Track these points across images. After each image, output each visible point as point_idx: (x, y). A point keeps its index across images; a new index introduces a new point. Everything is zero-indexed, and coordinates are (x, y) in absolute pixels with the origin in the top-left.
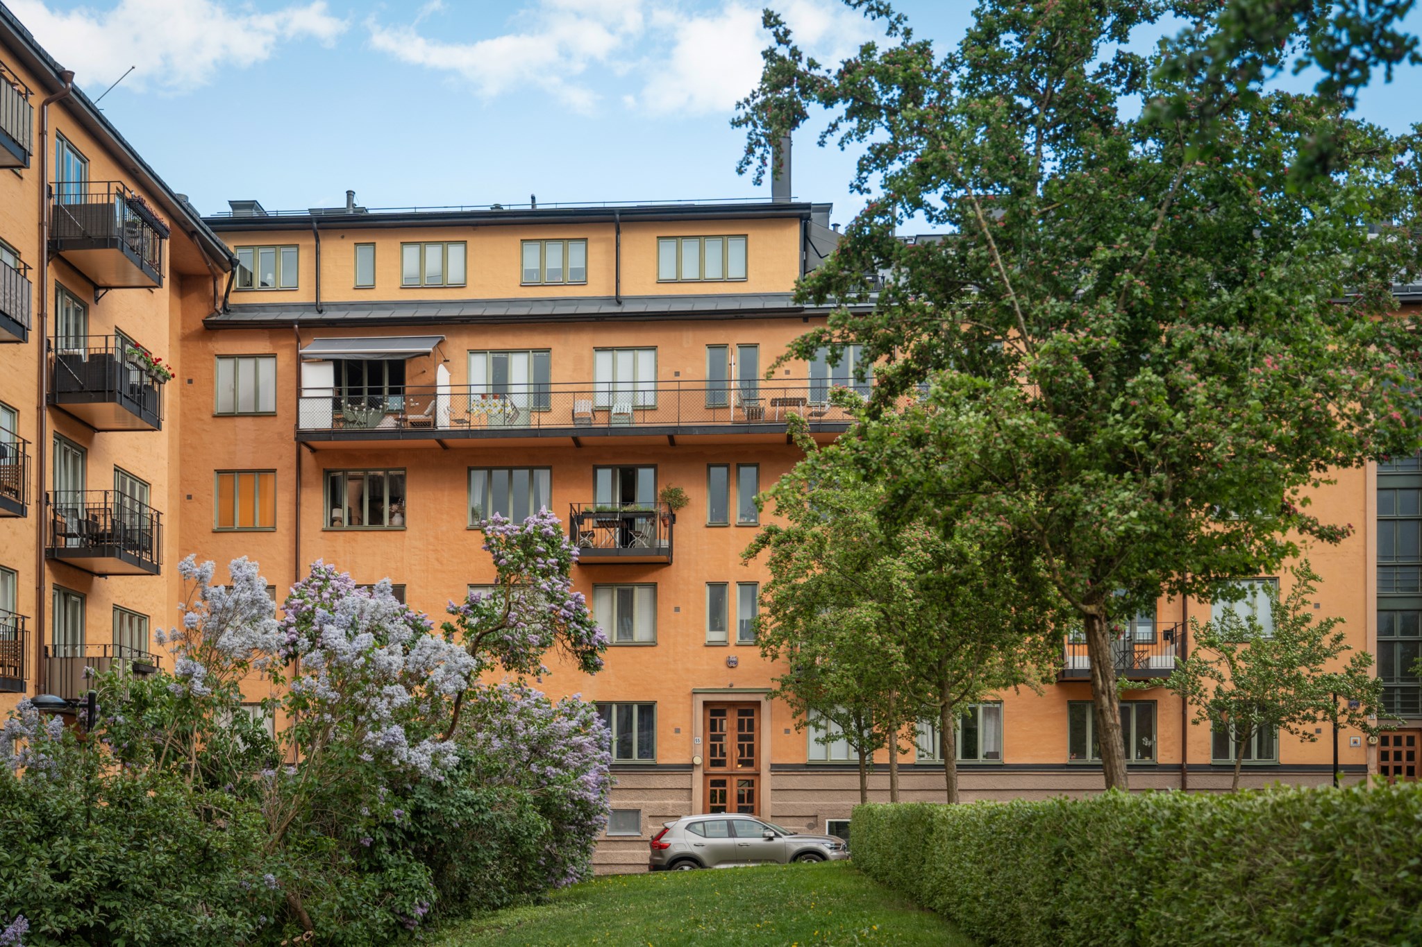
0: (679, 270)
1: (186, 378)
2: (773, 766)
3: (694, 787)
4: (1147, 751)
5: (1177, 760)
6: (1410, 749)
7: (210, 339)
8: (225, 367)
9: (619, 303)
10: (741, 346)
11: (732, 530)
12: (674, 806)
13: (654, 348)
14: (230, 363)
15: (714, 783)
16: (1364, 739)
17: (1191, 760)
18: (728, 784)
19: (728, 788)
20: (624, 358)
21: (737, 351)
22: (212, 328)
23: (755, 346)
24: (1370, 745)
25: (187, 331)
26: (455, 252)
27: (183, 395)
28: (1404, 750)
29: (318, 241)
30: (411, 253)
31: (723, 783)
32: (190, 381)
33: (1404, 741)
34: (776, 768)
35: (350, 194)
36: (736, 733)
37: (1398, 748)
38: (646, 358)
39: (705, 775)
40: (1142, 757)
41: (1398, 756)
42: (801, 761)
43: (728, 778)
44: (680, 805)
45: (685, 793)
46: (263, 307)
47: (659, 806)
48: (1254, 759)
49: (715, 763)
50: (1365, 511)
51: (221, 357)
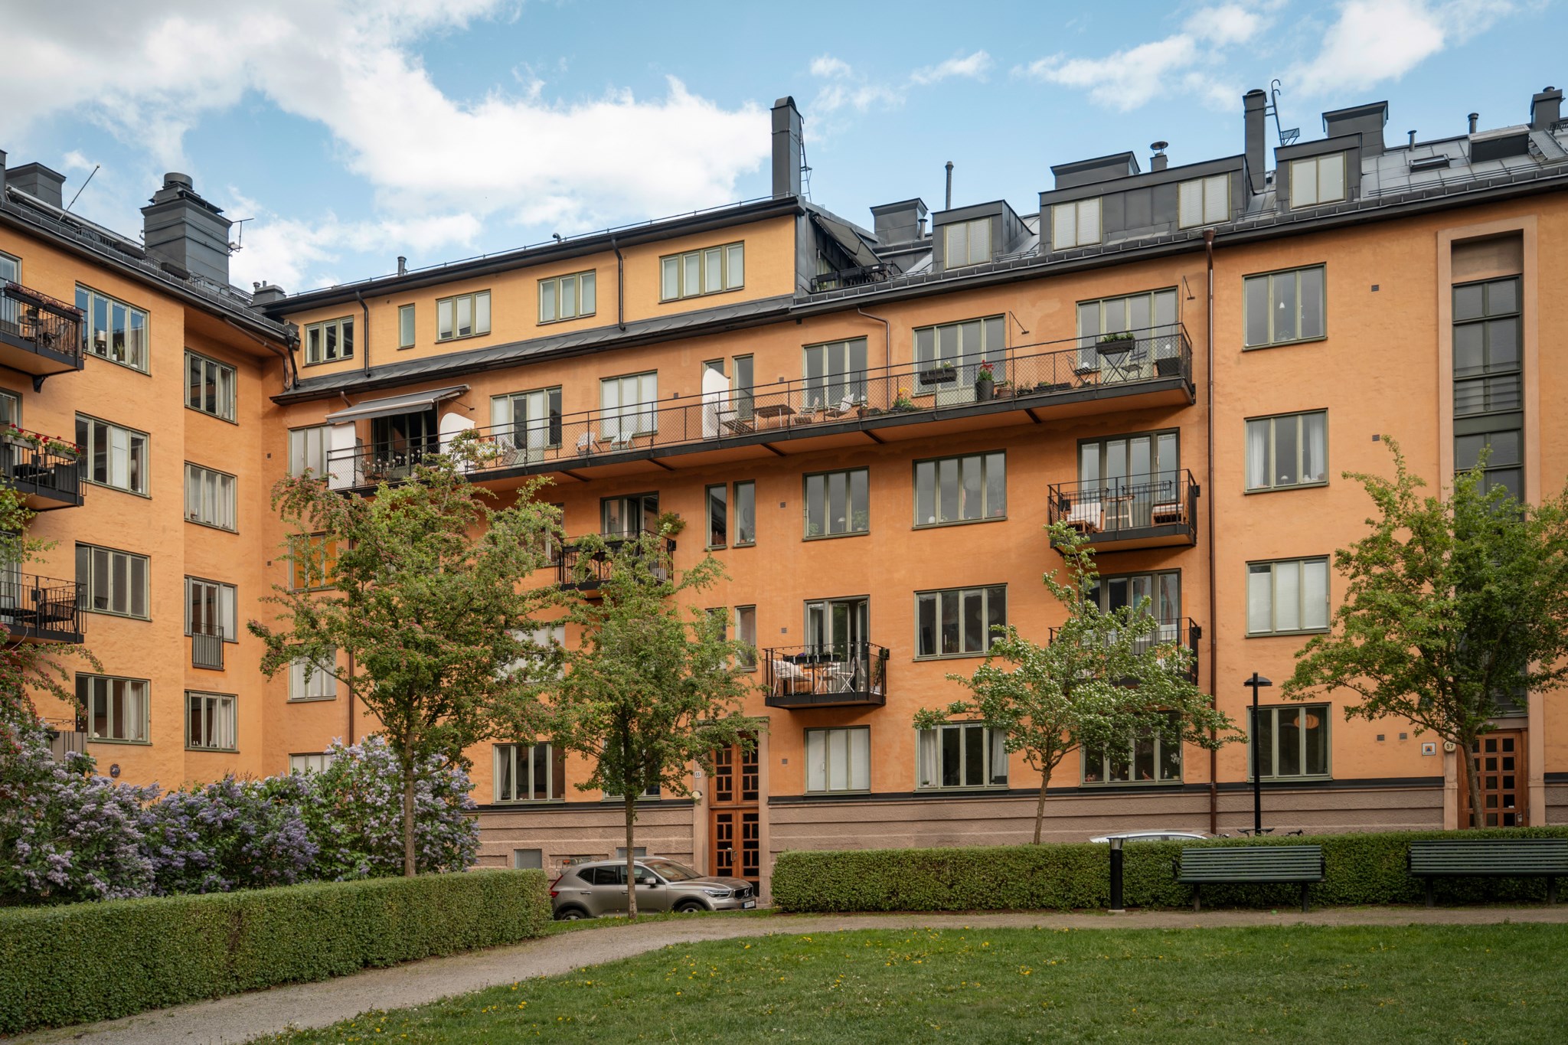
0: (680, 289)
1: (266, 453)
2: (770, 798)
3: (696, 823)
4: (1174, 769)
5: (1205, 779)
6: (1508, 755)
7: (284, 415)
8: (296, 438)
9: (623, 330)
10: (737, 358)
11: (730, 552)
12: (677, 843)
13: (654, 372)
14: (301, 434)
15: (721, 818)
16: (1439, 746)
17: (1223, 778)
18: (734, 819)
19: (733, 823)
20: (629, 385)
21: (735, 364)
22: (285, 404)
23: (751, 356)
24: (1447, 753)
25: (267, 409)
26: (482, 301)
27: (264, 469)
28: (1500, 756)
29: (366, 309)
30: (445, 308)
31: (728, 818)
32: (269, 456)
33: (1500, 745)
34: (774, 801)
35: (402, 260)
36: (741, 765)
37: (1491, 755)
38: (649, 382)
39: (712, 810)
40: (1170, 776)
41: (1491, 764)
42: (799, 794)
43: (733, 812)
44: (682, 842)
45: (688, 829)
46: (325, 379)
47: (663, 843)
48: (1303, 775)
49: (722, 797)
50: (1438, 465)
51: (294, 430)
